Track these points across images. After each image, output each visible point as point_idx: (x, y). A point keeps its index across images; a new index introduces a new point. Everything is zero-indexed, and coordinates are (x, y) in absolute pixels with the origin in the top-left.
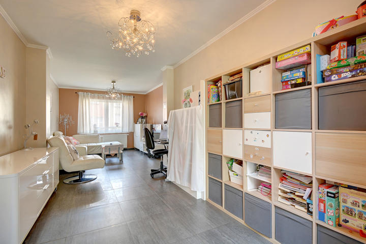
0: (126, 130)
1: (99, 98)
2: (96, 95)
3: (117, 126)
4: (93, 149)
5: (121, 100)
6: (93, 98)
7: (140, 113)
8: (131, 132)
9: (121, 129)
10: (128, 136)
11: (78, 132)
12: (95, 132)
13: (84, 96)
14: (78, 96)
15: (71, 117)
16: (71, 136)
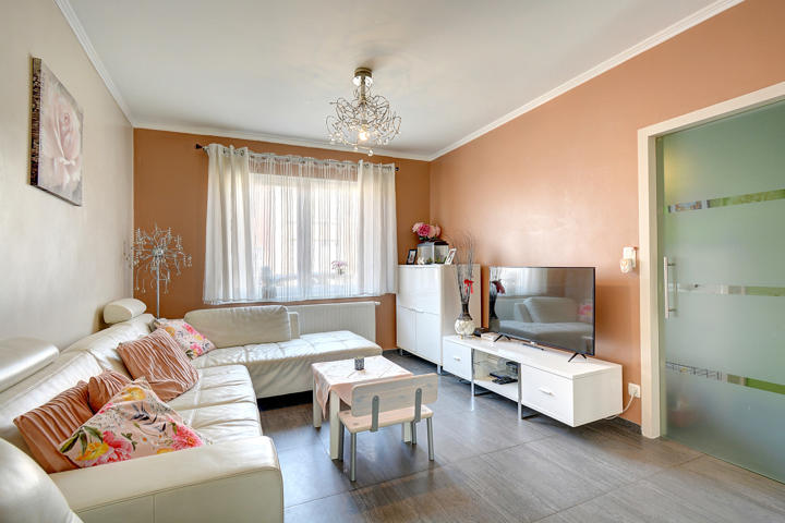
0: (373, 287)
1: (279, 170)
2: (271, 158)
3: (341, 272)
4: (272, 375)
5: (355, 179)
6: (260, 168)
7: (417, 227)
8: (388, 295)
9: (355, 281)
10: (377, 308)
11: (207, 297)
12: (266, 293)
13: (228, 161)
14: (205, 157)
15: (179, 239)
16: (181, 316)
